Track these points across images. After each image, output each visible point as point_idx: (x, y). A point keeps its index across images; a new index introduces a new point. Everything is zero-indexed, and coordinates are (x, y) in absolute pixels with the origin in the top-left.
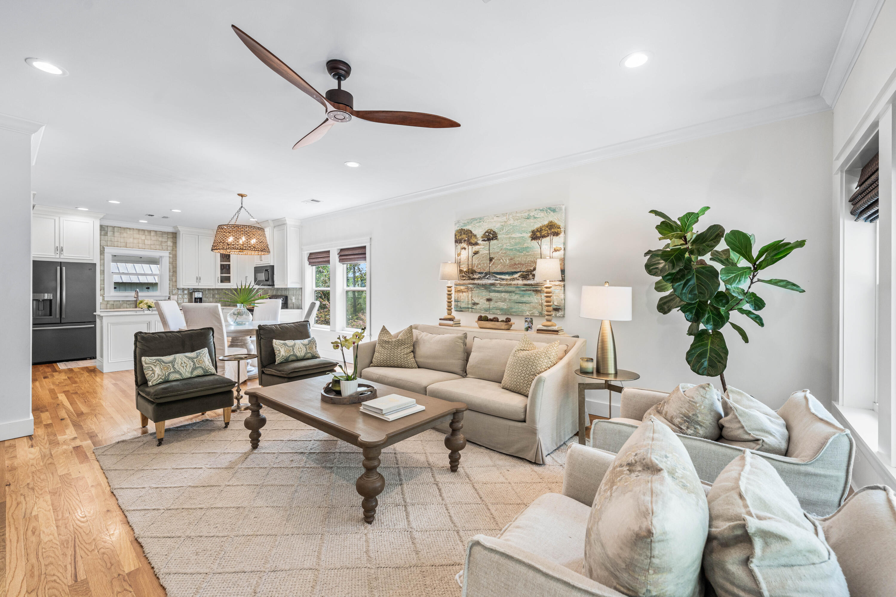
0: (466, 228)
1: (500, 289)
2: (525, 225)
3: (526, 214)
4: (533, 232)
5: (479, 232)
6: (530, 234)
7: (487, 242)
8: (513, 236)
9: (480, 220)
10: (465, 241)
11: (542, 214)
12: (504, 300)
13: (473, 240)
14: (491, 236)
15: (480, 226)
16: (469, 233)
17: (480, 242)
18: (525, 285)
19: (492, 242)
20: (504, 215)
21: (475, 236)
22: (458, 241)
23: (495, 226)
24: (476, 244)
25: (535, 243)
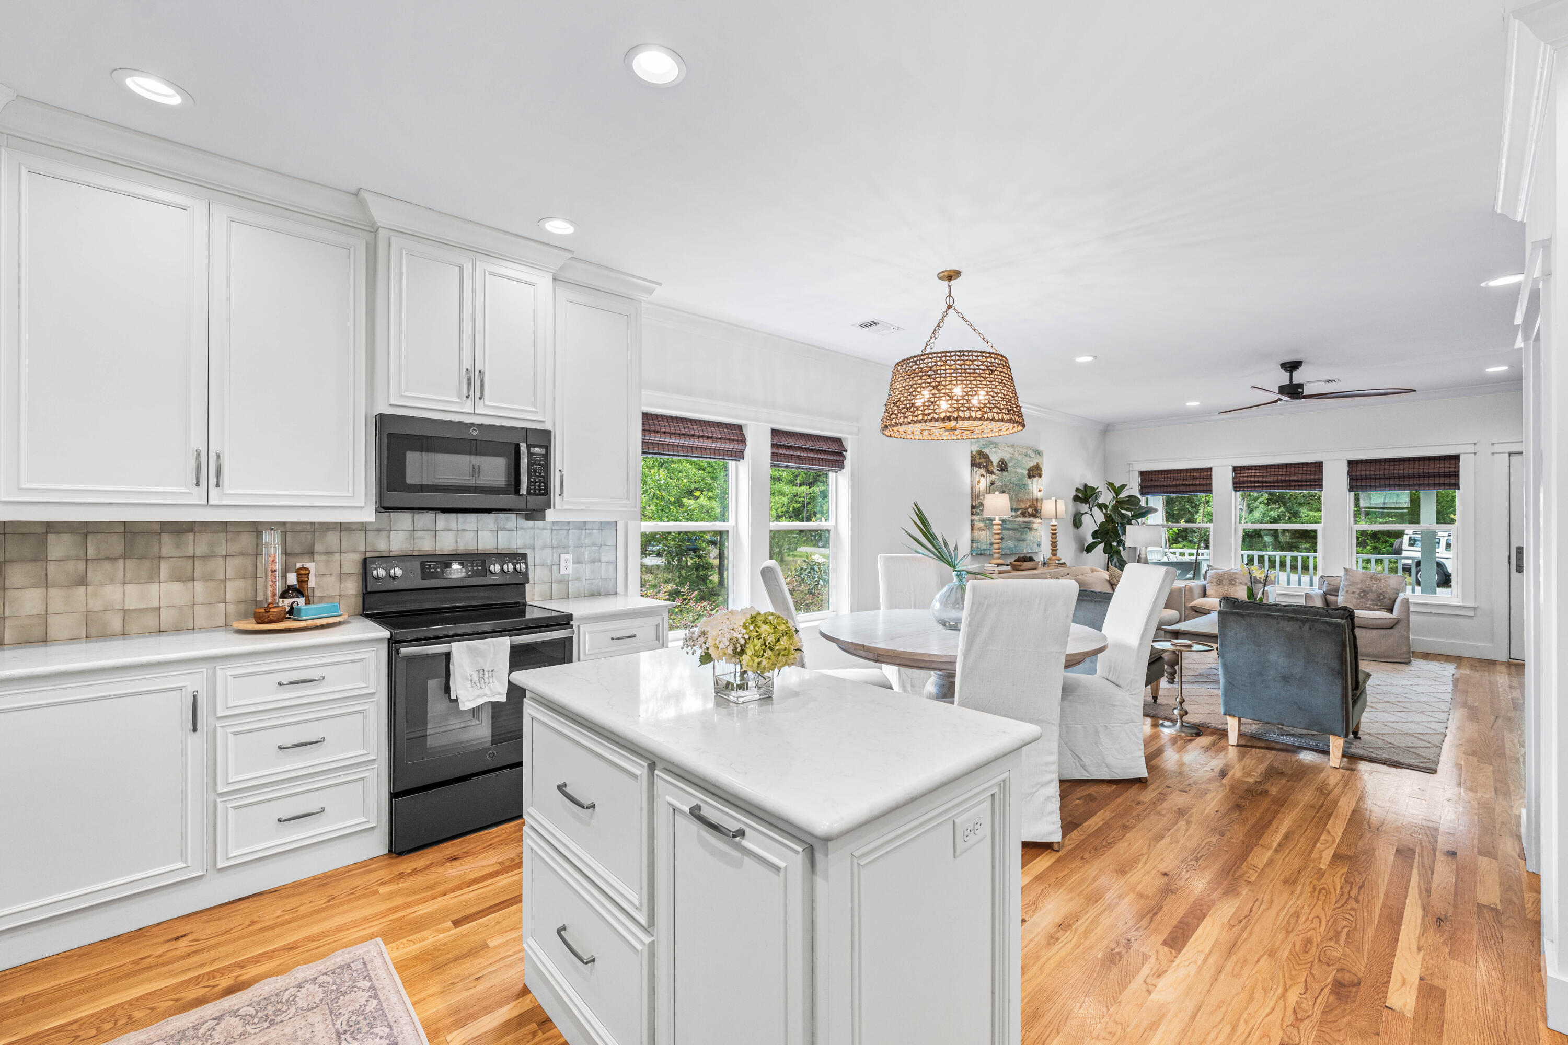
0: (986, 451)
1: (1009, 526)
2: (1024, 462)
3: (1025, 451)
4: (1029, 470)
5: (995, 459)
6: (1027, 472)
7: (1000, 473)
8: (1018, 470)
9: (996, 445)
10: (984, 466)
11: (1033, 455)
12: (1011, 538)
13: (990, 468)
14: (1003, 467)
15: (995, 452)
16: (986, 457)
17: (995, 471)
18: (1024, 522)
19: (1005, 473)
20: (1012, 446)
21: (992, 463)
22: (974, 464)
23: (1007, 457)
24: (992, 473)
25: (1028, 481)
